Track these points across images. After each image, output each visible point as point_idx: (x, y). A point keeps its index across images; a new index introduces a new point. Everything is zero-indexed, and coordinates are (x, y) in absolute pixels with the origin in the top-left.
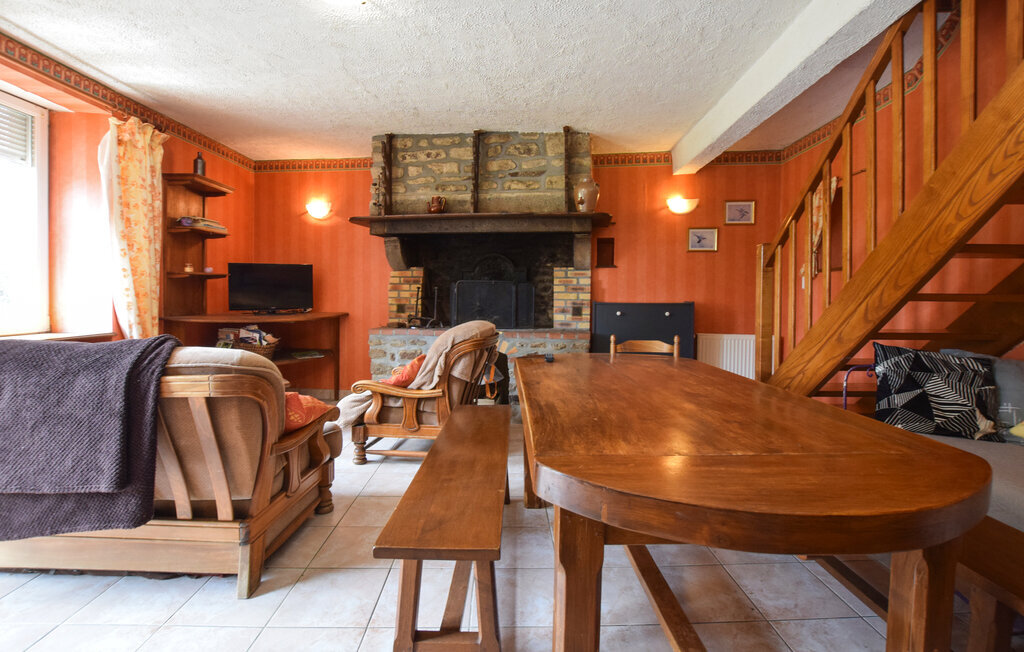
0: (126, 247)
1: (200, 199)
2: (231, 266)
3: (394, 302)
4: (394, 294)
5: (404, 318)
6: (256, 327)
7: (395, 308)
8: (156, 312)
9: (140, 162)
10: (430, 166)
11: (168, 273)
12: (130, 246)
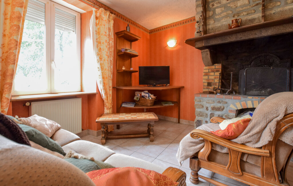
0: (99, 59)
1: (129, 43)
2: (140, 68)
3: (206, 81)
4: (206, 77)
5: (211, 89)
6: (147, 92)
7: (206, 84)
8: (111, 85)
9: (104, 25)
10: (229, 5)
11: (117, 70)
12: (101, 58)
